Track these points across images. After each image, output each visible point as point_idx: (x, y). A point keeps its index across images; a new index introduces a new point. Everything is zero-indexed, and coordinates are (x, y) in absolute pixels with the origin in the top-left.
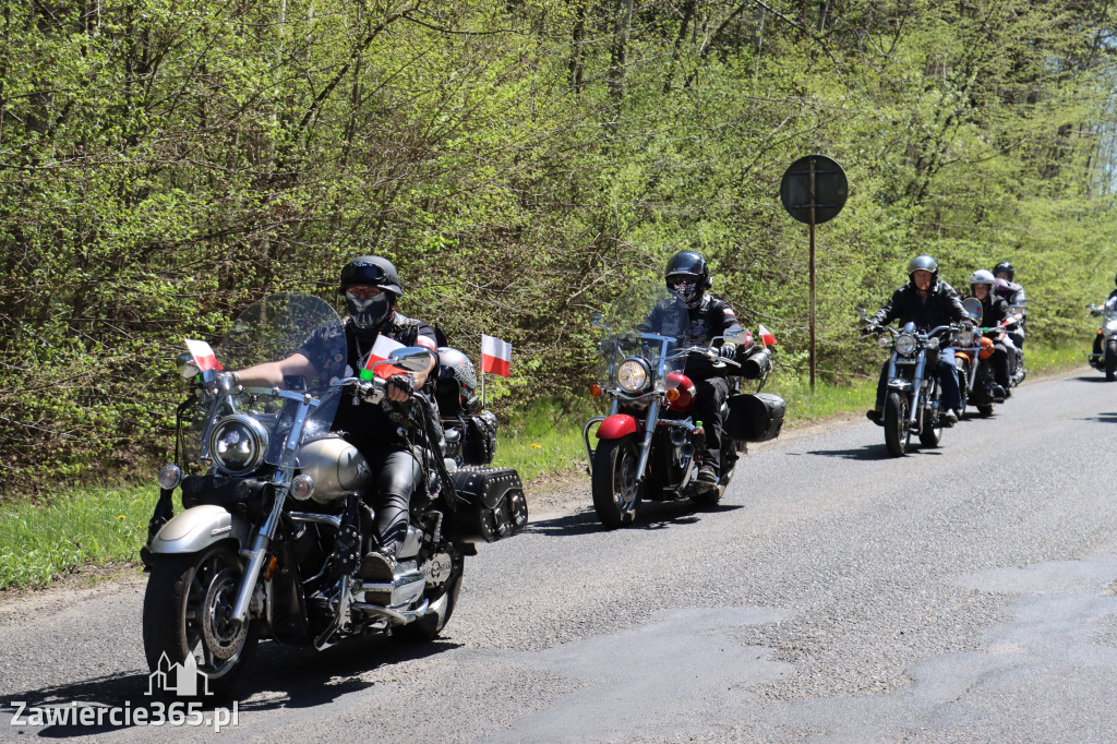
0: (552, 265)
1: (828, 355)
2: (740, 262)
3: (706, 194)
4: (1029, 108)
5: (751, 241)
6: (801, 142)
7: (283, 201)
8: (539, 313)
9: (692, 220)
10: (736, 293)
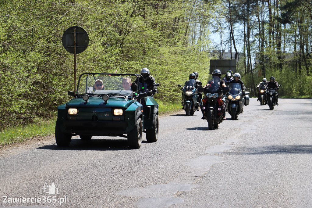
10: (46, 81)
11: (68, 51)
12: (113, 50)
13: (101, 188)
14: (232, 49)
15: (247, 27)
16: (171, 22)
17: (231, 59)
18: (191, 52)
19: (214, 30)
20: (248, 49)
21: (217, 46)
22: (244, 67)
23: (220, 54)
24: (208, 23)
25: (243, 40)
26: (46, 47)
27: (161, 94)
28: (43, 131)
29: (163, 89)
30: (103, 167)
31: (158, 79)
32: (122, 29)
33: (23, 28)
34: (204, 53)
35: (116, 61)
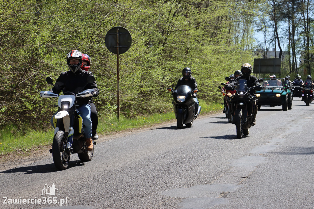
1: (128, 106)
4: (205, 10)
5: (96, 61)
11: (111, 51)
12: (156, 50)
13: (145, 188)
14: (276, 48)
15: (292, 25)
16: (214, 22)
17: (276, 57)
18: (234, 52)
19: (258, 28)
20: (293, 48)
21: (261, 45)
22: (289, 66)
23: (264, 53)
24: (251, 22)
25: (288, 39)
26: (89, 48)
27: (204, 94)
29: (206, 89)
30: (147, 167)
31: (201, 79)
32: (165, 28)
33: (67, 30)
34: (247, 52)
35: (158, 61)
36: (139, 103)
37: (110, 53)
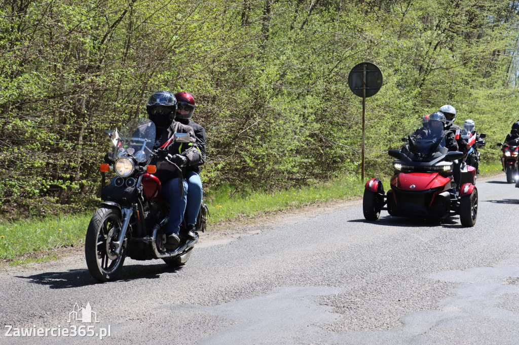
0: (231, 116)
1: (372, 165)
2: (327, 117)
3: (311, 82)
4: (477, 41)
5: (333, 106)
6: (360, 56)
7: (92, 80)
8: (224, 140)
9: (302, 95)
10: (325, 133)
11: (354, 93)
12: (411, 92)
26: (326, 89)
28: (323, 195)
32: (423, 65)
33: (299, 66)
35: (413, 107)
36: (387, 161)
37: (352, 96)
